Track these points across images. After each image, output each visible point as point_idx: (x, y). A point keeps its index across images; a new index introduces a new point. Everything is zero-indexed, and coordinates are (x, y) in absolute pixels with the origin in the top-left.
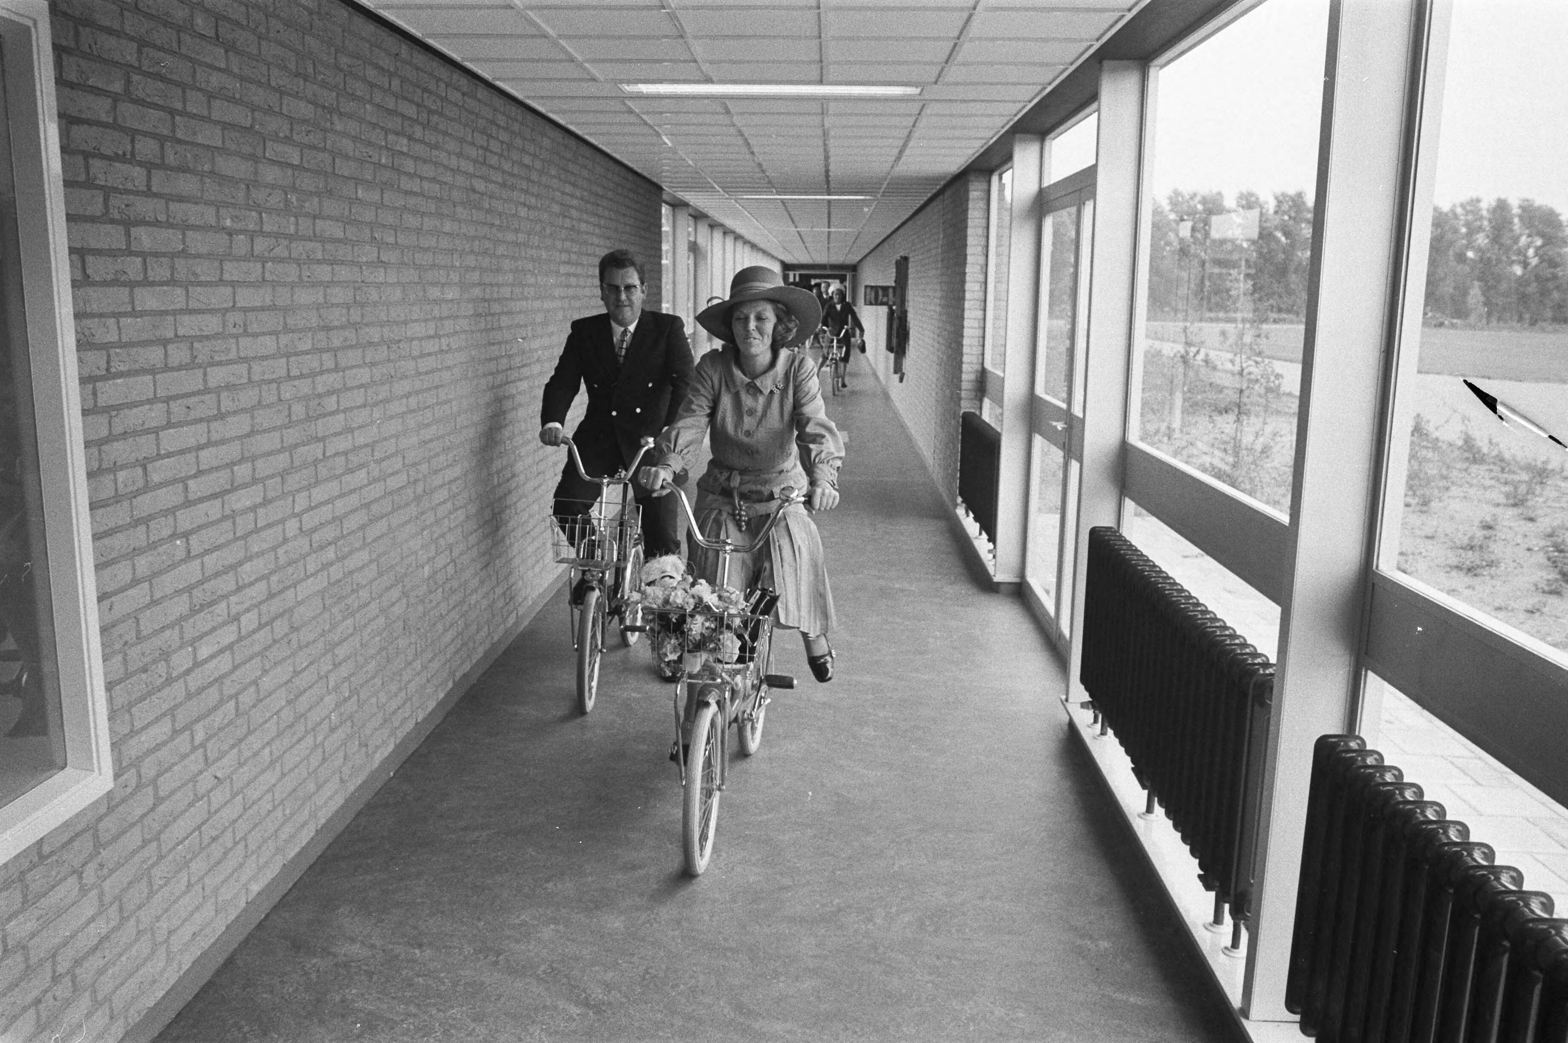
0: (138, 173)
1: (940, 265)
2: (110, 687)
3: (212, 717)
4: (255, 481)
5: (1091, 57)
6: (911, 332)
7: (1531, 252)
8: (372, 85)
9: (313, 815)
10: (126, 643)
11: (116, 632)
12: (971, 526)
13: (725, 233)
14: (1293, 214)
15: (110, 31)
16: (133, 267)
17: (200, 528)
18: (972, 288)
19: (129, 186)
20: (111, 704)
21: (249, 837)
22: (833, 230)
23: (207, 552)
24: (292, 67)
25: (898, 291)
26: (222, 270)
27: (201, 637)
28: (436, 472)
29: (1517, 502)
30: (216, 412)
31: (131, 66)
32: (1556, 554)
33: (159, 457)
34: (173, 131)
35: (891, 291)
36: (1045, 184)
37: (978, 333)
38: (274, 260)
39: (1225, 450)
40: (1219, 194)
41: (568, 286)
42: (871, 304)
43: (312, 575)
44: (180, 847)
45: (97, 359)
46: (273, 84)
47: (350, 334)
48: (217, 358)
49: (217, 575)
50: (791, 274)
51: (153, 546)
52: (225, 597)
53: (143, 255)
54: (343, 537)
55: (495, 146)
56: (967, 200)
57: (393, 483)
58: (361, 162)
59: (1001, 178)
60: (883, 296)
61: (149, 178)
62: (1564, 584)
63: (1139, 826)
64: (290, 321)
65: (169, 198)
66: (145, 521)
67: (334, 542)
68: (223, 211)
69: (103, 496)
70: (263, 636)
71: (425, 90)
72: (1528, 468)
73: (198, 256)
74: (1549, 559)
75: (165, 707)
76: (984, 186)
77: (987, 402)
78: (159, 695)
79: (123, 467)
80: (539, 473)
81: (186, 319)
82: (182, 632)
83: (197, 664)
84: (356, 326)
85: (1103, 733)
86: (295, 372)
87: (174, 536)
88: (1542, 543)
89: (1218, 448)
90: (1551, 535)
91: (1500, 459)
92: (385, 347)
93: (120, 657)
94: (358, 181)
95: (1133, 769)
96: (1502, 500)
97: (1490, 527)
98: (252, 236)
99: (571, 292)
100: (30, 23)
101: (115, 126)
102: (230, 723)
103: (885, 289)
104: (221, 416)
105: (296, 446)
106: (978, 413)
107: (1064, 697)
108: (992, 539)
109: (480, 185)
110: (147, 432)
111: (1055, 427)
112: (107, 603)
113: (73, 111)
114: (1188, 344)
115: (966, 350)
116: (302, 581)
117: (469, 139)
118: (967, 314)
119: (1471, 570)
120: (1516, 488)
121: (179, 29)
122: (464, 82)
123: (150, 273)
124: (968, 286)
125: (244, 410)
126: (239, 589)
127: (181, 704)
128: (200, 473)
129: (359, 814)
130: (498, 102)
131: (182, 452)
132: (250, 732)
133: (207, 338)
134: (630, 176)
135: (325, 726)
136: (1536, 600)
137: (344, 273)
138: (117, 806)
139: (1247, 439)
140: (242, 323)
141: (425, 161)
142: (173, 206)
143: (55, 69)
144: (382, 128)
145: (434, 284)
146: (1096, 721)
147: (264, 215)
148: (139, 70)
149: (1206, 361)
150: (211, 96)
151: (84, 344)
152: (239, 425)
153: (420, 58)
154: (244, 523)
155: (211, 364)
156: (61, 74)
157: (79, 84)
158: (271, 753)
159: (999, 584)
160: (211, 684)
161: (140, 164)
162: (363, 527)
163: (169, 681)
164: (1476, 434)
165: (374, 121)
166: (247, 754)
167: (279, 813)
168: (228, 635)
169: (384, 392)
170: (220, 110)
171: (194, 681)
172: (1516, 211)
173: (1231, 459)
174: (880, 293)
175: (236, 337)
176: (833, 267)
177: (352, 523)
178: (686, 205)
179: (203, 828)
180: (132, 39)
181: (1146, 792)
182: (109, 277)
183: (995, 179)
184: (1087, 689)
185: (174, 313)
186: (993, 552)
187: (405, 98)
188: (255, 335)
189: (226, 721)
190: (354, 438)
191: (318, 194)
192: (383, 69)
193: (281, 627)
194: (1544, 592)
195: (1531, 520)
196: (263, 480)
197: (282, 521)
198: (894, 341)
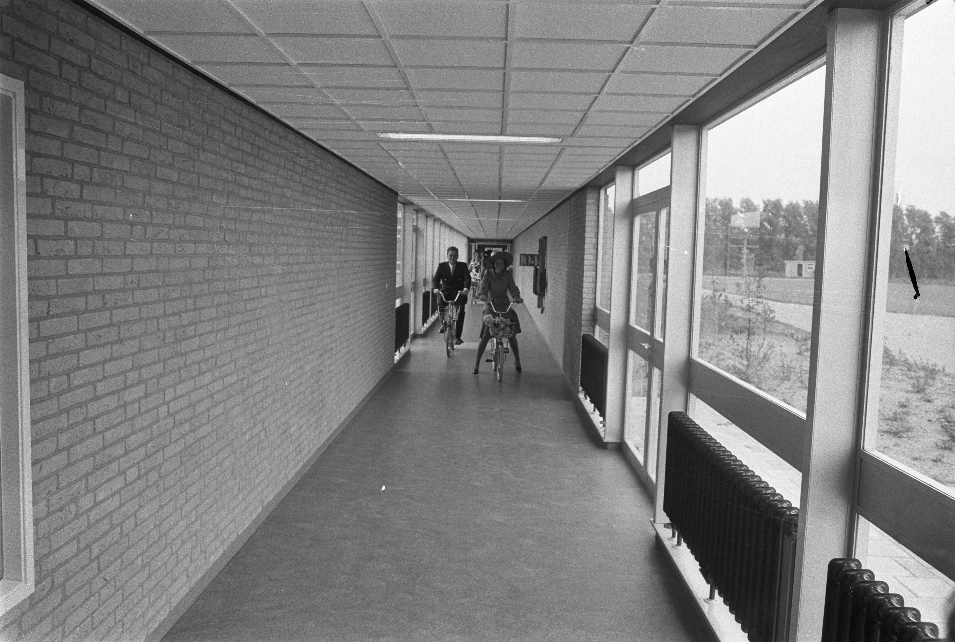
0: (75, 188)
1: (567, 242)
2: (36, 522)
3: (104, 539)
4: (140, 382)
5: (668, 123)
6: (549, 283)
7: (914, 236)
8: (224, 132)
9: (168, 601)
10: (49, 492)
11: (42, 485)
12: (588, 405)
13: (434, 220)
14: (774, 212)
15: (62, 99)
16: (69, 246)
17: (103, 414)
18: (588, 259)
19: (69, 195)
20: (37, 534)
21: (125, 618)
22: (500, 219)
23: (107, 429)
24: (175, 120)
25: (541, 257)
26: (125, 248)
27: (99, 486)
28: (256, 372)
29: (919, 390)
30: (117, 338)
31: (75, 121)
32: (946, 424)
33: (79, 368)
34: (99, 161)
35: (536, 257)
36: (636, 196)
37: (591, 285)
38: (159, 241)
39: (741, 357)
40: (730, 200)
41: (340, 254)
42: (524, 265)
43: (175, 441)
44: (78, 629)
45: (42, 306)
46: (163, 131)
47: (205, 286)
48: (120, 304)
49: (113, 444)
50: (473, 245)
51: (71, 427)
52: (117, 458)
53: (76, 239)
54: (195, 416)
55: (298, 169)
56: (585, 204)
57: (229, 380)
58: (216, 179)
59: (606, 192)
60: (532, 260)
61: (82, 190)
62: (954, 444)
63: (705, 607)
64: (167, 279)
65: (93, 203)
66: (67, 411)
67: (190, 420)
68: (128, 211)
69: (40, 395)
70: (140, 484)
71: (257, 135)
72: (924, 368)
73: (110, 239)
74: (942, 427)
75: (73, 534)
76: (596, 196)
77: (597, 328)
78: (70, 526)
79: (54, 376)
80: (319, 372)
81: (100, 279)
82: (87, 483)
83: (96, 504)
84: (208, 281)
85: (679, 544)
86: (169, 312)
87: (85, 420)
88: (937, 416)
89: (737, 356)
90: (941, 411)
91: (906, 362)
92: (226, 294)
93: (45, 502)
94: (213, 191)
95: (700, 570)
96: (910, 388)
97: (905, 406)
98: (145, 226)
99: (342, 258)
100: (12, 95)
101: (62, 158)
102: (116, 542)
103: (532, 256)
104: (120, 341)
105: (168, 359)
106: (592, 335)
107: (652, 519)
108: (603, 414)
109: (288, 193)
110: (73, 352)
111: (644, 347)
112: (38, 467)
113: (36, 150)
114: (715, 290)
115: (584, 295)
116: (168, 445)
117: (283, 165)
118: (585, 274)
119: (896, 434)
120: (918, 382)
121: (106, 98)
122: (281, 130)
123: (79, 250)
124: (586, 257)
125: (135, 337)
126: (127, 453)
127: (84, 532)
128: (105, 378)
129: (198, 599)
130: (301, 142)
131: (93, 365)
132: (129, 548)
133: (114, 291)
134: (380, 187)
135: (179, 540)
136: (937, 453)
137: (202, 248)
138: (37, 603)
139: (754, 349)
140: (136, 282)
141: (255, 179)
142: (97, 208)
143: (26, 123)
144: (230, 159)
145: (259, 255)
146: (674, 536)
147: (154, 213)
148: (80, 124)
149: (726, 301)
150: (124, 140)
151: (33, 297)
152: (132, 346)
153: (255, 116)
154: (132, 410)
155: (116, 308)
156: (29, 125)
157: (40, 132)
158: (143, 560)
159: (607, 443)
160: (104, 518)
161: (77, 182)
162: (208, 410)
163: (77, 517)
164: (891, 347)
165: (225, 154)
166: (126, 562)
167: (146, 601)
168: (118, 484)
169: (224, 323)
170: (130, 148)
171: (94, 515)
172: (905, 212)
173: (745, 362)
174: (530, 258)
175: (132, 290)
176: (499, 241)
177: (201, 408)
178: (411, 204)
179: (94, 615)
180: (76, 104)
181: (709, 586)
182: (52, 254)
183: (602, 192)
184: (668, 515)
185: (93, 275)
186: (604, 423)
187: (245, 140)
188: (145, 288)
189: (113, 541)
190: (204, 353)
191: (188, 199)
192: (231, 123)
193: (153, 476)
194: (941, 448)
195: (929, 401)
196: (146, 381)
197: (157, 407)
198: (538, 287)
